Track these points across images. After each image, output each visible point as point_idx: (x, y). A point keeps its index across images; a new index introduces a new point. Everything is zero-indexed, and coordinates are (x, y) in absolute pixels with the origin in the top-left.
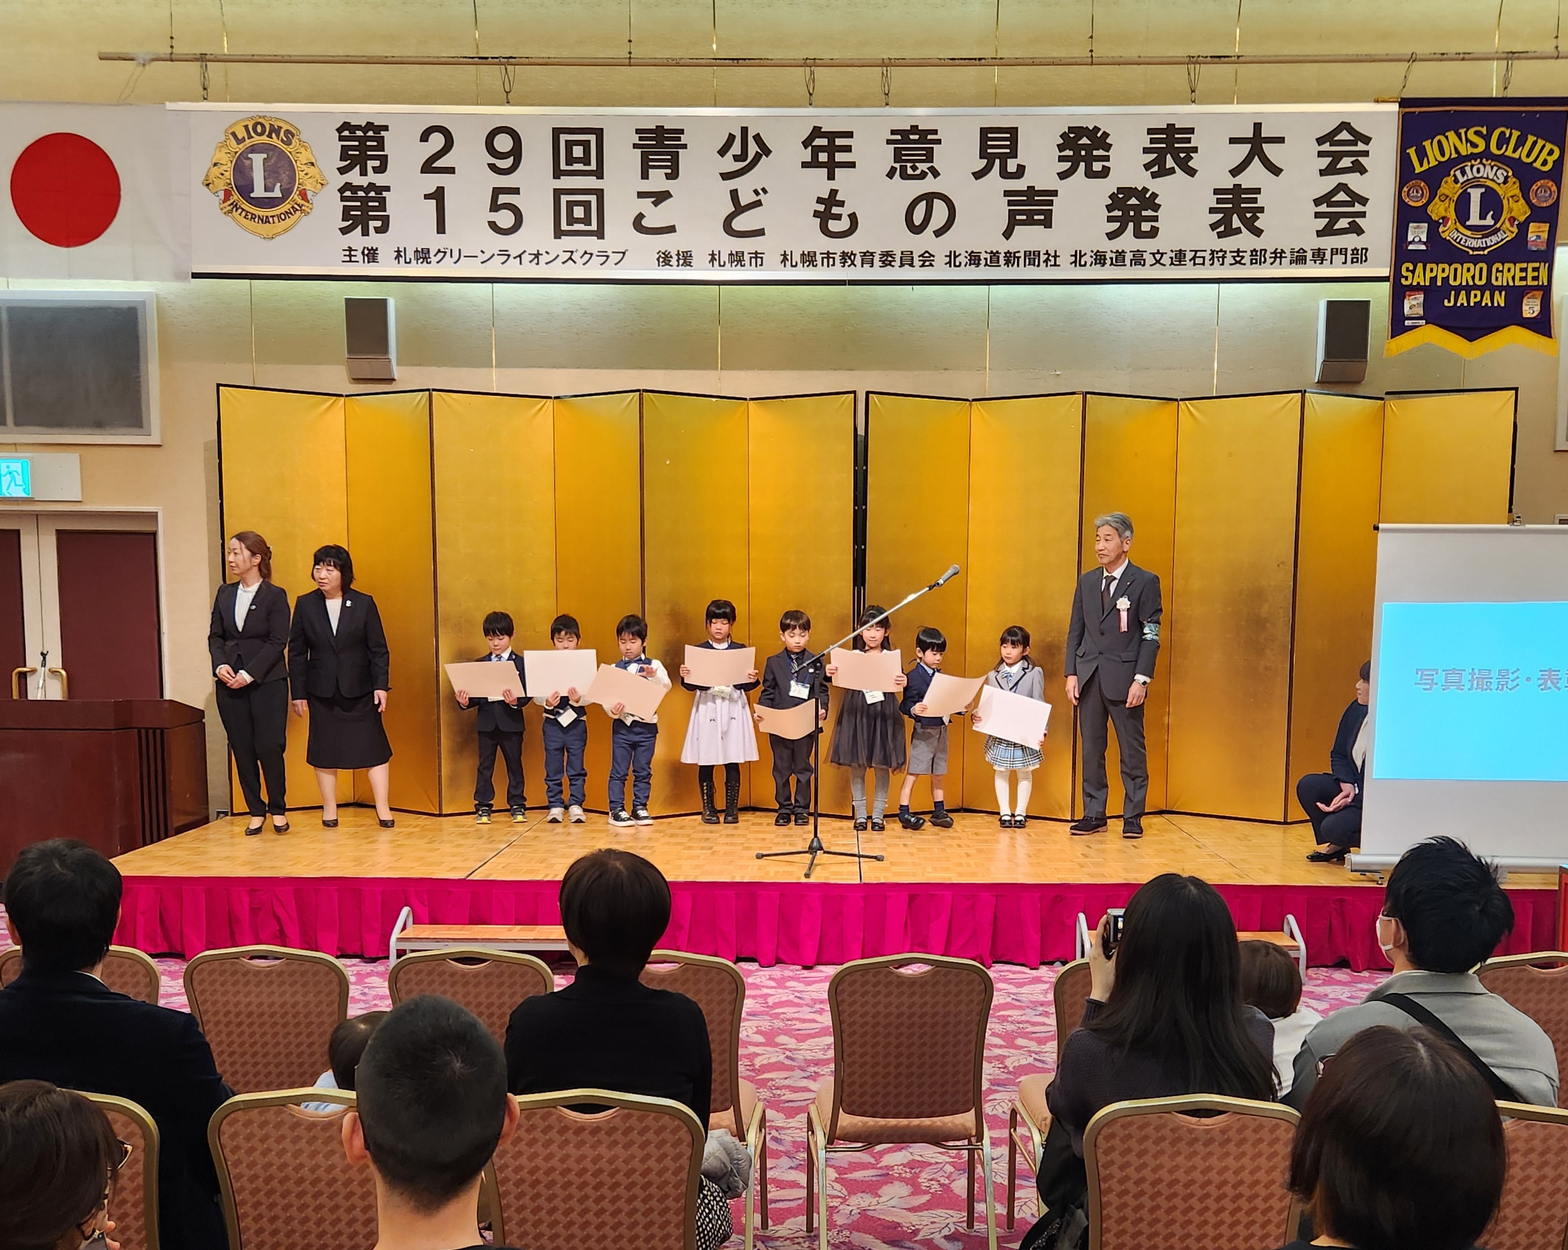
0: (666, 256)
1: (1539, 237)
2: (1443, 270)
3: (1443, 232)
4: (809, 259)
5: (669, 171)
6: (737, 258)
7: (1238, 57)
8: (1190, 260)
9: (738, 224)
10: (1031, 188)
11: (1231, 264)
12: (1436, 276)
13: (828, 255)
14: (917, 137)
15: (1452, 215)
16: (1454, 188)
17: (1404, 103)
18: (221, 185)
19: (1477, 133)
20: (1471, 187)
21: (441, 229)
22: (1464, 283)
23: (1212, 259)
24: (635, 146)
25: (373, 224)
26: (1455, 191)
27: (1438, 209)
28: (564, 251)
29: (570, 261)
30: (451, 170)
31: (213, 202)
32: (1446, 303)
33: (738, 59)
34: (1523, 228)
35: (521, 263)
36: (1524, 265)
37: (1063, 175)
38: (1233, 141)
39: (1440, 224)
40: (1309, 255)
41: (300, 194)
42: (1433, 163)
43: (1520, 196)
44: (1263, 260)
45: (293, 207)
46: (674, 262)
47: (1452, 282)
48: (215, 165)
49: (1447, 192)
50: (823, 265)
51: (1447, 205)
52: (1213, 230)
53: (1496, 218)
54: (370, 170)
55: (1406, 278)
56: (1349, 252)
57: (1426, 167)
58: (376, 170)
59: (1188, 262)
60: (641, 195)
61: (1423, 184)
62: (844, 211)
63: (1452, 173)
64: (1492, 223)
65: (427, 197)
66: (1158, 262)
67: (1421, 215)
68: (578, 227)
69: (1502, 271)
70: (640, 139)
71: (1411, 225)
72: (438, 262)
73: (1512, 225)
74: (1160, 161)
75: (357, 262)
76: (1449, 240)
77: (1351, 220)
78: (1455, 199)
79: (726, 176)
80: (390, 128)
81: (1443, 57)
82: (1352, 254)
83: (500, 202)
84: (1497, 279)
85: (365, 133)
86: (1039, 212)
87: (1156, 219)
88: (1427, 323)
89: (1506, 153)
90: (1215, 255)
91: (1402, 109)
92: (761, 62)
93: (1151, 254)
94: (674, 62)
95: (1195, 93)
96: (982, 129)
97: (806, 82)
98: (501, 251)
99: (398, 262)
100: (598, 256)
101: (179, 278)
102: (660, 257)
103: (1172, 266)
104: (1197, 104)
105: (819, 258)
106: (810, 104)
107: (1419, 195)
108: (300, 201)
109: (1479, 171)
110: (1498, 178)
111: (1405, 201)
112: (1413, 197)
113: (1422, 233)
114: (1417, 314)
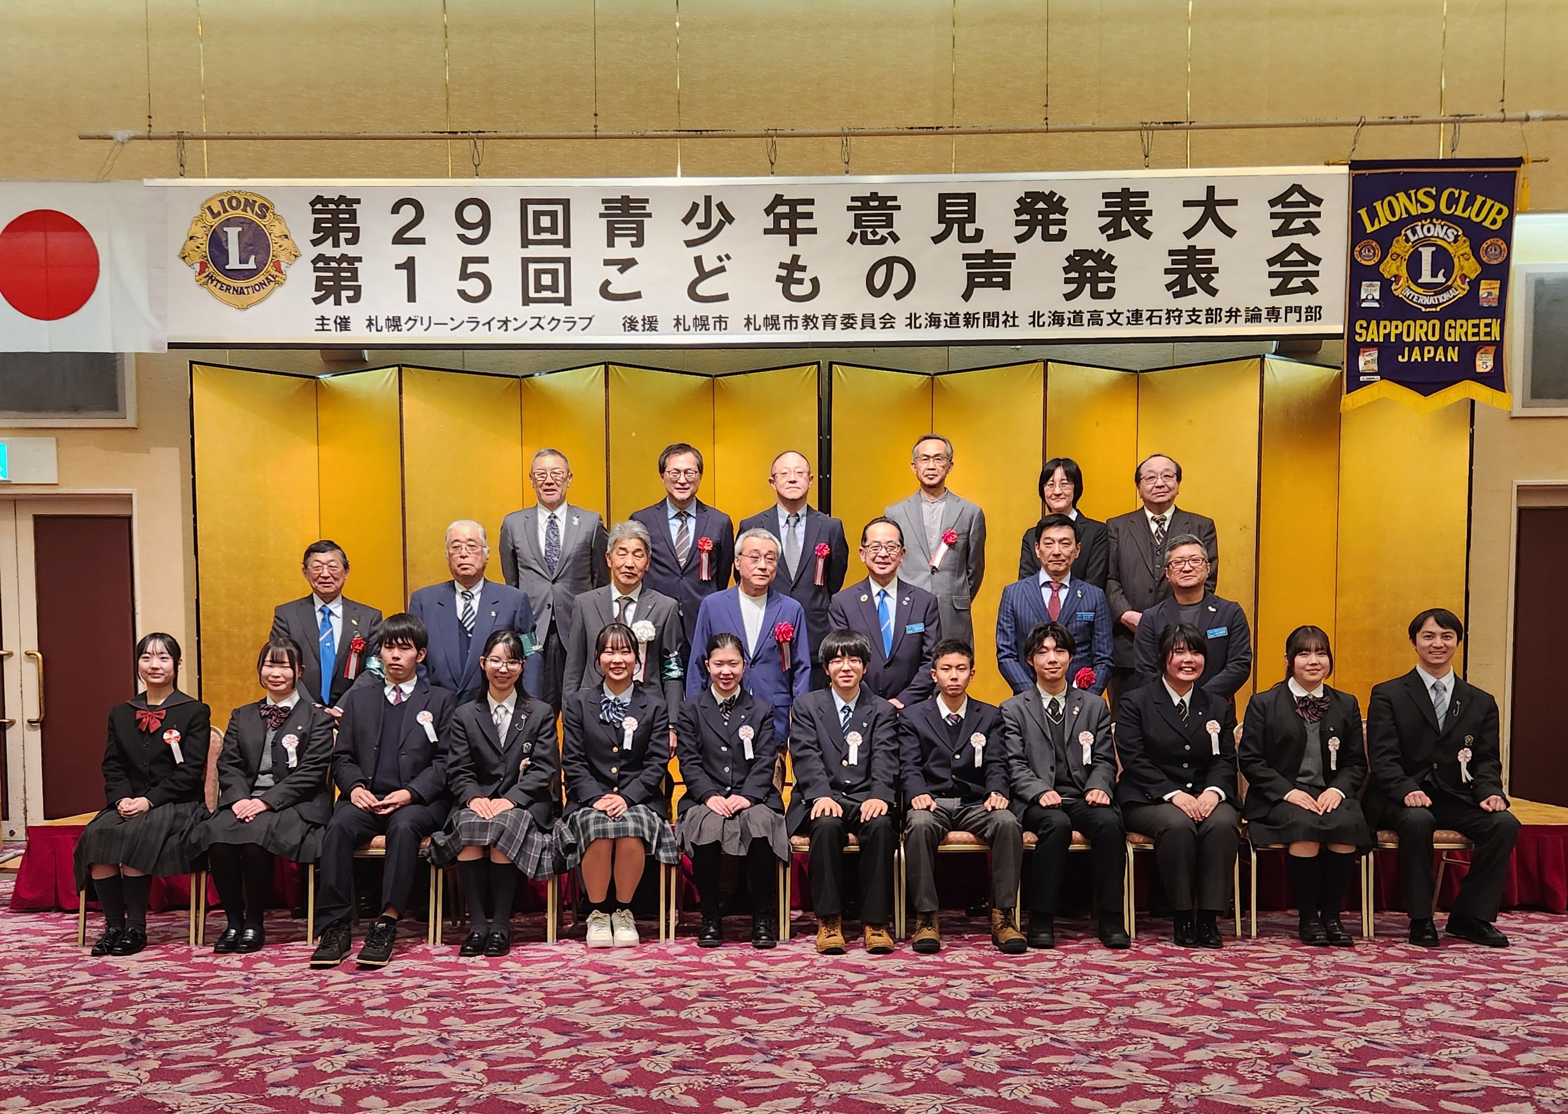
0: (632, 321)
1: (1490, 294)
2: (1397, 327)
3: (1396, 290)
4: (772, 322)
5: (634, 239)
6: (702, 323)
7: (1191, 123)
8: (1147, 320)
9: (702, 289)
10: (989, 252)
11: (1187, 324)
12: (1390, 333)
13: (791, 319)
14: (876, 203)
15: (1404, 273)
16: (1405, 247)
17: (1354, 165)
18: (197, 258)
19: (1426, 194)
20: (1421, 246)
21: (412, 297)
22: (1418, 340)
23: (1169, 318)
24: (602, 216)
25: (345, 294)
26: (1406, 250)
27: (1389, 268)
28: (532, 318)
29: (538, 327)
30: (421, 241)
31: (188, 274)
32: (1400, 359)
33: (701, 131)
34: (1474, 285)
35: (489, 330)
36: (1476, 321)
37: (1020, 239)
38: (1187, 204)
39: (1393, 281)
40: (1264, 314)
41: (274, 266)
42: (1384, 223)
43: (1471, 253)
44: (1218, 318)
45: (267, 278)
46: (639, 327)
47: (1405, 339)
48: (191, 238)
49: (1398, 252)
50: (785, 328)
51: (1399, 264)
52: (1169, 290)
53: (1447, 276)
54: (342, 242)
55: (1361, 335)
56: (1304, 310)
57: (1377, 227)
58: (348, 241)
59: (1144, 322)
60: (607, 263)
61: (1374, 243)
62: (806, 276)
63: (1403, 232)
64: (1444, 280)
65: (398, 267)
66: (1115, 321)
67: (1373, 273)
68: (545, 294)
69: (1455, 328)
70: (606, 208)
71: (1364, 283)
72: (409, 330)
73: (1463, 283)
74: (1116, 224)
75: (329, 331)
76: (1401, 298)
77: (1304, 279)
78: (1407, 258)
79: (690, 244)
80: (362, 201)
81: (1391, 122)
82: (1307, 312)
83: (469, 271)
84: (1450, 335)
85: (338, 206)
86: (998, 275)
87: (1112, 280)
88: (1382, 379)
89: (1456, 213)
90: (1172, 314)
91: (1352, 171)
92: (724, 134)
93: (1108, 313)
94: (639, 134)
95: (1149, 158)
96: (940, 195)
97: (768, 152)
98: (469, 318)
99: (370, 331)
100: (564, 322)
101: (156, 348)
102: (626, 322)
103: (1129, 326)
104: (1150, 169)
105: (781, 321)
106: (772, 173)
107: (1371, 254)
108: (274, 273)
109: (1429, 230)
110: (1449, 237)
111: (1357, 260)
112: (1365, 256)
113: (1375, 291)
114: (1372, 369)
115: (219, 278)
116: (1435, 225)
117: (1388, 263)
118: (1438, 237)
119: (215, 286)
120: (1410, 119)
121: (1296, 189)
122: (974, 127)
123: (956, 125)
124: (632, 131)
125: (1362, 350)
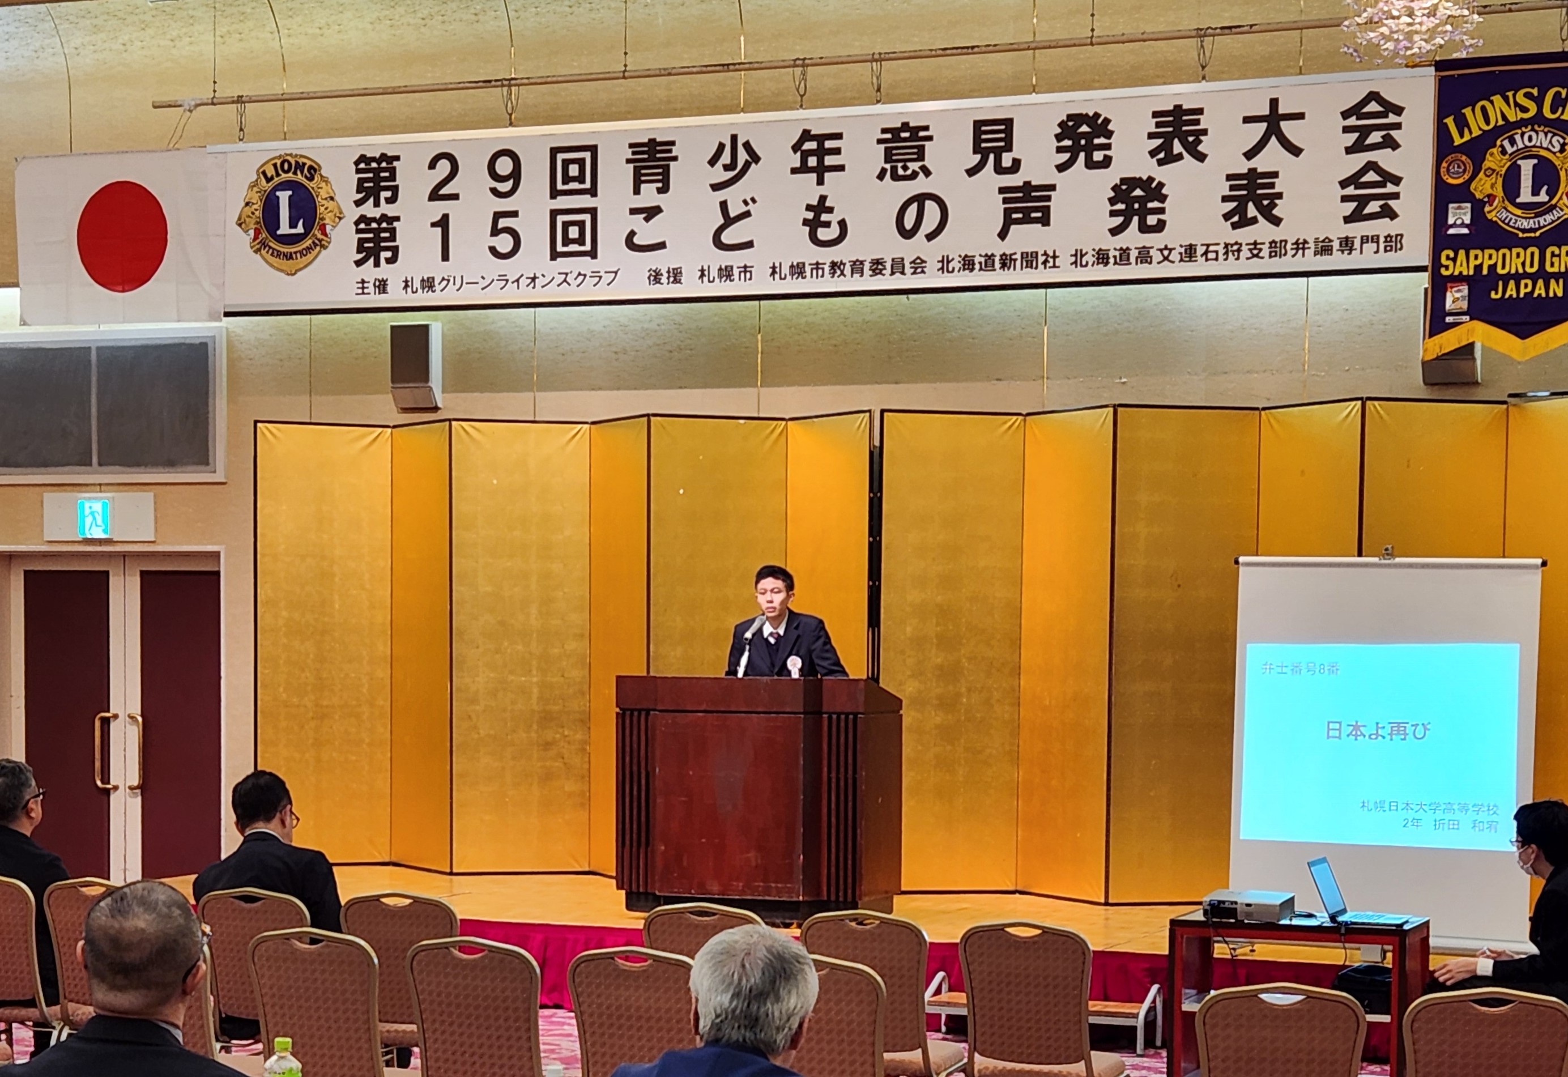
0: (657, 274)
2: (1490, 257)
3: (1489, 212)
4: (798, 270)
5: (660, 185)
6: (726, 273)
7: (1251, 26)
8: (1202, 256)
9: (726, 238)
10: (1027, 184)
11: (1248, 259)
12: (1481, 265)
13: (817, 266)
14: (906, 135)
15: (1499, 192)
16: (1502, 159)
17: (1441, 65)
18: (251, 224)
19: (1526, 95)
20: (1520, 159)
21: (445, 257)
22: (1513, 271)
23: (1226, 253)
24: (628, 161)
25: (383, 255)
26: (1502, 164)
27: (1483, 186)
28: (560, 273)
29: (565, 284)
30: (455, 197)
31: (245, 240)
32: (1493, 295)
33: (728, 65)
35: (518, 288)
37: (1061, 168)
38: (1247, 120)
39: (1486, 203)
40: (1336, 245)
41: (320, 229)
42: (1476, 133)
44: (1283, 251)
45: (314, 242)
46: (664, 280)
47: (1500, 271)
48: (247, 204)
49: (1494, 166)
50: (812, 277)
51: (1493, 181)
52: (1226, 220)
53: (1551, 194)
54: (382, 201)
55: (1447, 268)
56: (1382, 240)
57: (1467, 137)
58: (388, 201)
59: (1199, 258)
60: (634, 211)
61: (1464, 158)
62: (833, 218)
63: (1498, 143)
64: (1546, 198)
65: (433, 225)
66: (1166, 258)
67: (1463, 193)
68: (574, 248)
69: (1559, 256)
70: (634, 153)
71: (1451, 206)
72: (442, 290)
74: (1166, 147)
75: (369, 294)
76: (1496, 222)
77: (1383, 202)
78: (1503, 172)
79: (716, 187)
80: (401, 158)
81: (1485, 11)
82: (1386, 241)
83: (500, 226)
84: (1552, 265)
85: (379, 163)
86: (1036, 209)
87: (1162, 211)
88: (1471, 319)
89: (1562, 117)
90: (1230, 249)
91: (1439, 73)
92: (751, 67)
93: (1158, 250)
94: (666, 72)
95: (1206, 69)
96: (975, 122)
97: (797, 83)
98: (500, 276)
99: (406, 292)
100: (591, 277)
101: (213, 317)
102: (651, 275)
103: (1182, 263)
104: (1207, 81)
105: (808, 269)
106: (801, 106)
107: (1461, 170)
108: (320, 236)
109: (1530, 139)
110: (1554, 147)
111: (1445, 178)
112: (1453, 173)
113: (1465, 214)
114: (1461, 308)
115: (271, 244)
116: (1537, 132)
117: (1481, 179)
118: (1541, 147)
119: (268, 252)
120: (1508, 7)
121: (1373, 96)
122: (1012, 44)
123: (993, 43)
124: (660, 69)
125: (1449, 285)
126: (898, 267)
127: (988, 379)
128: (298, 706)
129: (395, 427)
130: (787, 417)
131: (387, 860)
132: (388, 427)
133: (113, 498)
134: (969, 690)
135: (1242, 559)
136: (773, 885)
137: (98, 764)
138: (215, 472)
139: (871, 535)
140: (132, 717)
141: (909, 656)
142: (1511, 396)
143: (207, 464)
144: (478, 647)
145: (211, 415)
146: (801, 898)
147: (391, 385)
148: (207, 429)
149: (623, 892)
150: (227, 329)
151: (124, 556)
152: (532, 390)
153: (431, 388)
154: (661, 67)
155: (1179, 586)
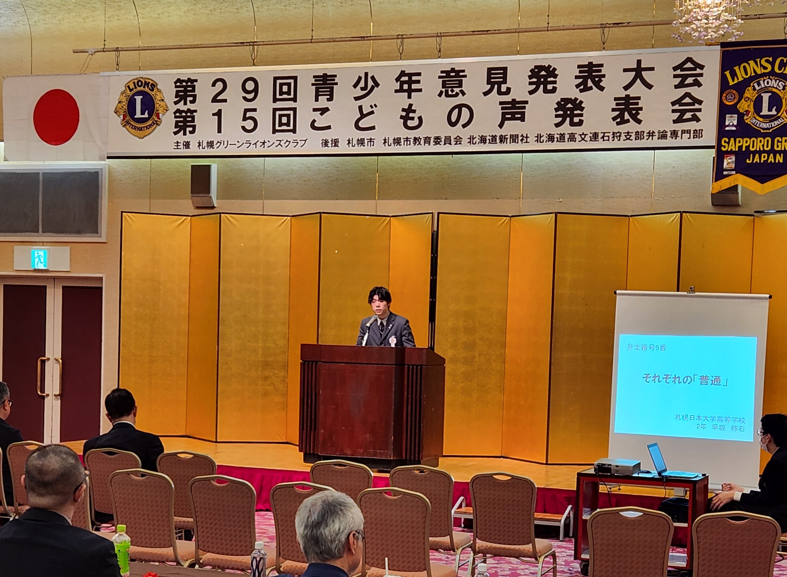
0: (326, 142)
2: (747, 142)
3: (746, 119)
4: (397, 141)
5: (328, 97)
6: (361, 142)
7: (628, 23)
8: (601, 138)
9: (361, 124)
10: (514, 100)
11: (624, 140)
12: (742, 146)
13: (407, 139)
14: (454, 74)
15: (752, 109)
16: (754, 93)
17: (723, 45)
18: (122, 112)
19: (766, 61)
20: (763, 93)
21: (219, 131)
22: (758, 149)
24: (313, 84)
25: (188, 129)
26: (753, 95)
27: (744, 106)
28: (277, 140)
29: (279, 146)
30: (225, 101)
31: (118, 120)
32: (748, 161)
33: (364, 37)
35: (256, 147)
37: (531, 92)
38: (625, 70)
39: (745, 114)
40: (669, 134)
41: (156, 116)
42: (741, 79)
44: (642, 137)
46: (330, 145)
47: (751, 149)
48: (120, 102)
50: (404, 145)
52: (614, 121)
53: (778, 110)
54: (188, 102)
55: (725, 147)
56: (692, 132)
57: (736, 81)
58: (191, 102)
59: (599, 139)
60: (315, 110)
61: (734, 92)
62: (416, 115)
63: (752, 84)
64: (775, 113)
65: (214, 115)
66: (583, 139)
67: (733, 110)
68: (284, 128)
69: (781, 142)
70: (316, 81)
71: (727, 116)
72: (217, 148)
74: (584, 83)
75: (180, 149)
76: (749, 124)
77: (692, 113)
78: (754, 100)
79: (357, 99)
80: (198, 81)
81: (747, 18)
82: (693, 133)
83: (247, 116)
84: (778, 146)
85: (187, 83)
86: (518, 113)
87: (582, 115)
88: (736, 173)
89: (784, 72)
90: (615, 135)
91: (722, 49)
92: (376, 38)
93: (579, 135)
94: (333, 40)
95: (605, 44)
96: (488, 69)
97: (399, 47)
98: (246, 141)
99: (199, 149)
100: (293, 142)
101: (101, 159)
102: (323, 142)
103: (591, 142)
104: (605, 50)
105: (402, 140)
106: (401, 59)
107: (732, 98)
108: (156, 119)
109: (768, 83)
110: (779, 87)
111: (724, 102)
112: (729, 99)
113: (734, 120)
114: (731, 167)
115: (131, 123)
116: (771, 80)
117: (742, 103)
118: (773, 87)
119: (130, 127)
120: (758, 16)
121: (689, 60)
122: (507, 30)
123: (498, 29)
124: (329, 38)
125: (725, 155)
126: (448, 140)
127: (492, 198)
128: (141, 356)
129: (192, 216)
130: (391, 215)
131: (184, 434)
132: (189, 216)
133: (50, 249)
134: (480, 355)
135: (618, 292)
136: (378, 451)
137: (39, 383)
138: (101, 237)
139: (431, 275)
140: (57, 360)
141: (450, 337)
142: (756, 212)
143: (97, 233)
144: (232, 328)
145: (99, 208)
146: (392, 458)
147: (191, 195)
148: (97, 215)
149: (302, 453)
150: (109, 165)
151: (54, 278)
152: (262, 199)
153: (211, 197)
154: (330, 37)
155: (587, 305)
